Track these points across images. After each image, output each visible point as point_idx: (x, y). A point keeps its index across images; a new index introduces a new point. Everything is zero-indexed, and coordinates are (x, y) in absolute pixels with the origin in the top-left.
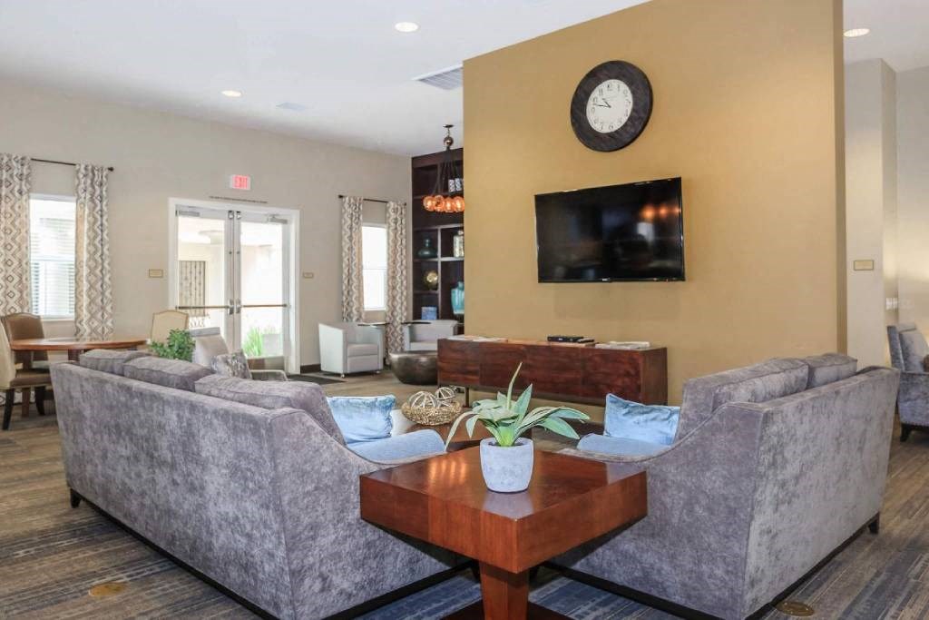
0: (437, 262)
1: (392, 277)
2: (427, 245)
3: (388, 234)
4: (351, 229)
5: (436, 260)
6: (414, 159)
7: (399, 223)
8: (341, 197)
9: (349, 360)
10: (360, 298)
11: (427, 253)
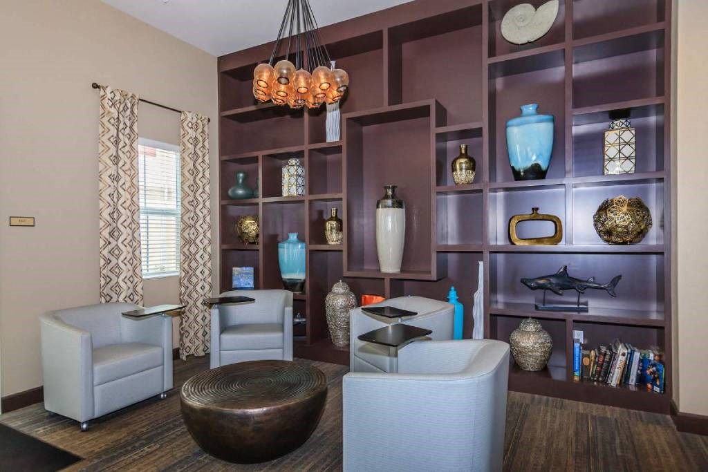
0: (257, 204)
1: (188, 225)
2: (241, 181)
3: (183, 159)
4: (117, 143)
5: (255, 201)
6: (222, 60)
7: (200, 145)
8: (95, 86)
9: (97, 389)
10: (135, 261)
11: (240, 192)
